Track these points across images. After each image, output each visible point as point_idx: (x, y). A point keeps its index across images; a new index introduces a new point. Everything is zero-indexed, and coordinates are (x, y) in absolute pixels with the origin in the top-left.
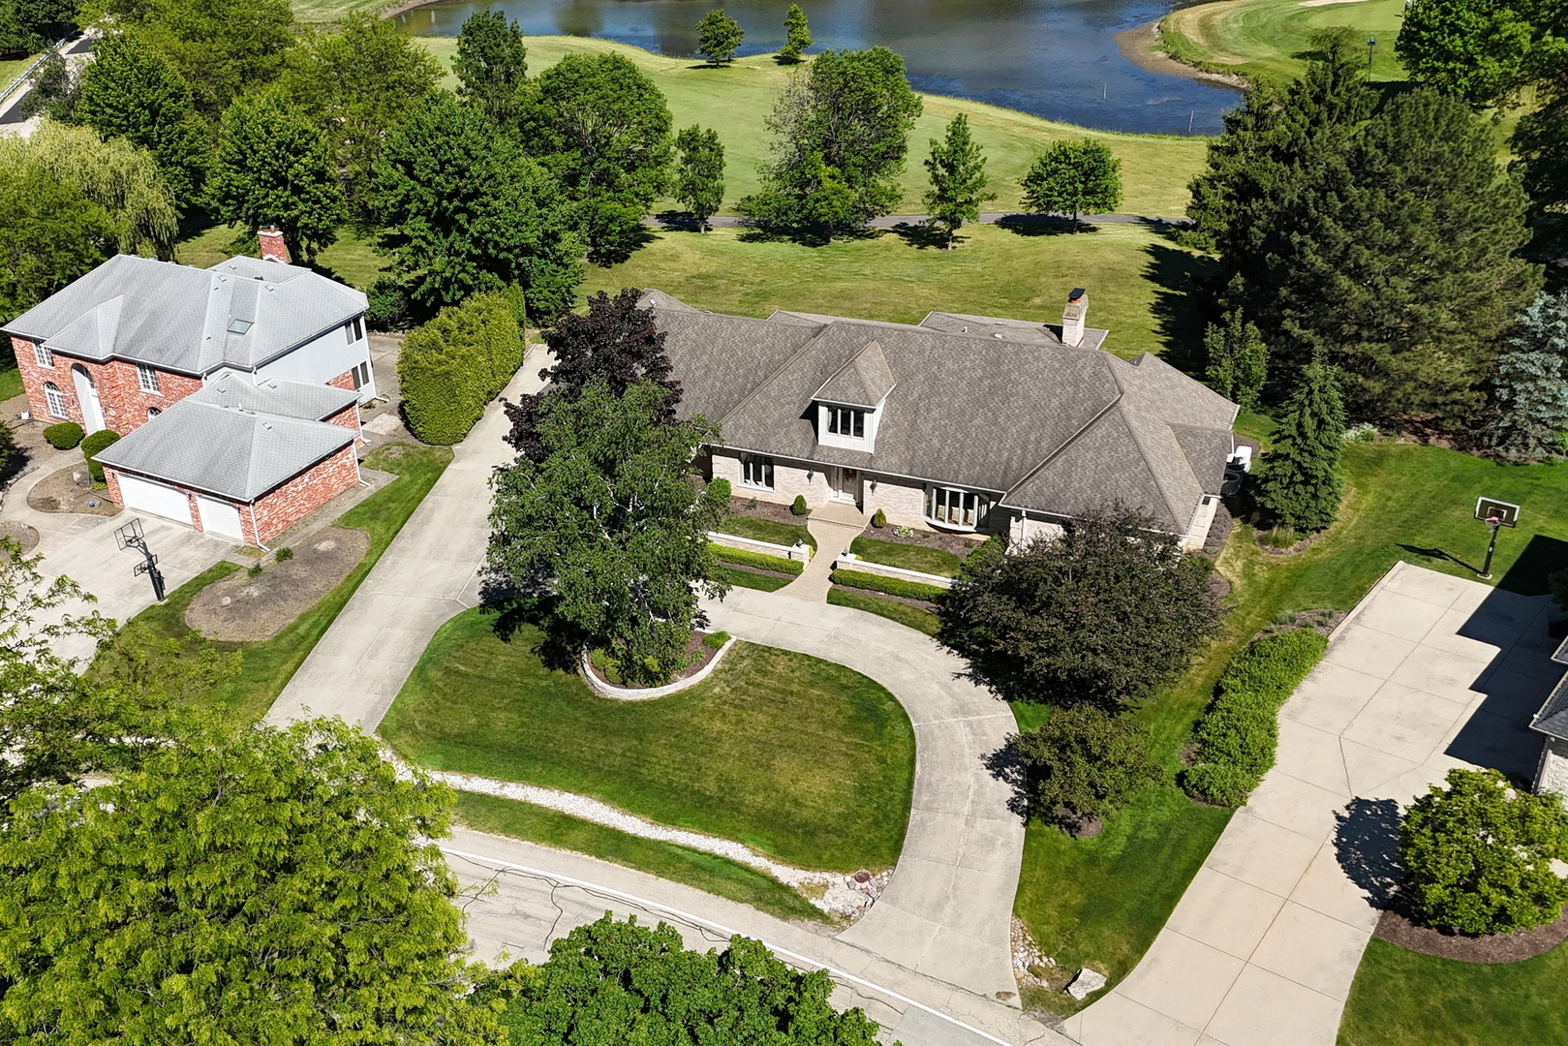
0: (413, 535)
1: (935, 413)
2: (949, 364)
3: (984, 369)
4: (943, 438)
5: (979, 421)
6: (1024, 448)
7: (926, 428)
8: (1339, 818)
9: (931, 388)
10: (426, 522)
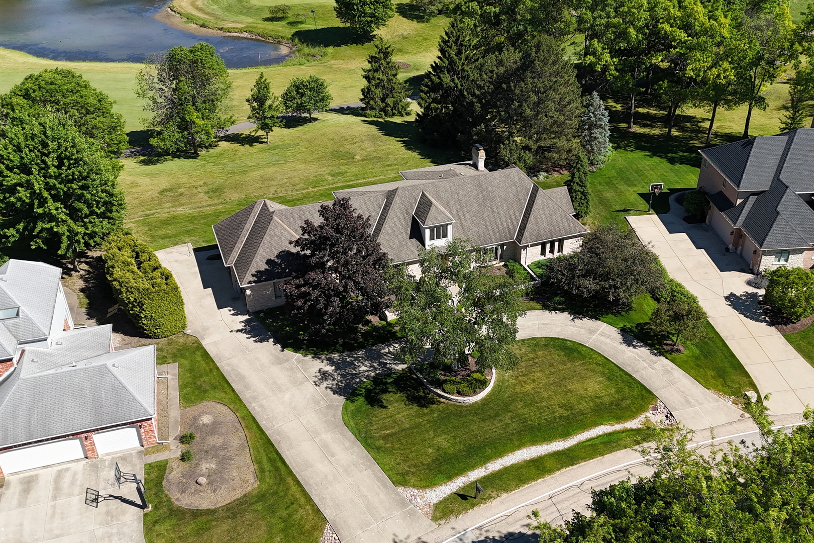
0: (247, 387)
1: (468, 216)
2: (461, 192)
3: (476, 190)
4: (477, 226)
5: (487, 213)
6: (511, 219)
7: (467, 224)
8: (729, 305)
9: (459, 205)
10: (242, 378)
